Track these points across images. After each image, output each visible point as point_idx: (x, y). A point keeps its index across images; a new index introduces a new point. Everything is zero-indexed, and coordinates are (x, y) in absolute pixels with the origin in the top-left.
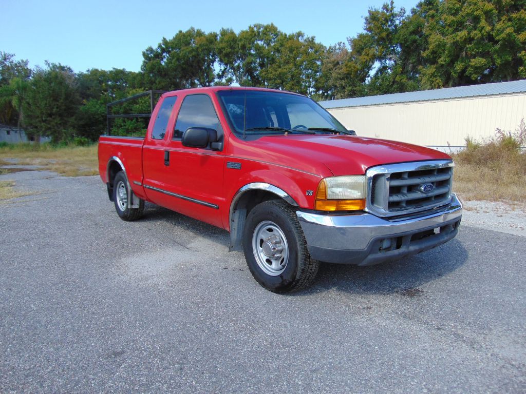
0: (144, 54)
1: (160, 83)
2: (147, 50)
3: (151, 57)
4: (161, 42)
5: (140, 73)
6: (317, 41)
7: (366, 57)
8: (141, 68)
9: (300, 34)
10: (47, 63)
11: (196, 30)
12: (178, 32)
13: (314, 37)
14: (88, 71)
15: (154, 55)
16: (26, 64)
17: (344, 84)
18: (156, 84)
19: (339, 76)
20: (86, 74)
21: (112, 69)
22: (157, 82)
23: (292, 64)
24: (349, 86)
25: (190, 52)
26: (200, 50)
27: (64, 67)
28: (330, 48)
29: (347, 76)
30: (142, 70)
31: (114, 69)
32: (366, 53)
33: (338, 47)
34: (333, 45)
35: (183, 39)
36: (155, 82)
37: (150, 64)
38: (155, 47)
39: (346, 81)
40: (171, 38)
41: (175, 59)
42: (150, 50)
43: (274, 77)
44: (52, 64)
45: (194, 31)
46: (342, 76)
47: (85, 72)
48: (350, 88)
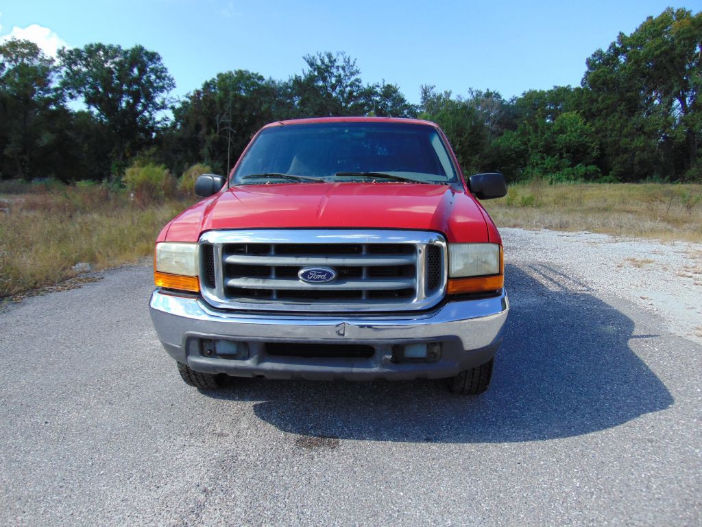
0: (588, 62)
1: (603, 101)
2: (594, 56)
3: (601, 66)
4: (616, 39)
5: (578, 89)
8: (582, 83)
10: (471, 91)
11: (675, 11)
12: (645, 20)
14: (523, 94)
15: (603, 61)
16: (448, 94)
18: (598, 102)
20: (520, 99)
21: (552, 88)
22: (600, 99)
25: (660, 46)
26: (676, 41)
27: (492, 93)
30: (583, 86)
31: (555, 87)
35: (653, 28)
36: (596, 101)
37: (592, 75)
38: (605, 50)
40: (633, 31)
41: (633, 61)
42: (599, 54)
44: (476, 91)
45: (673, 13)
47: (520, 96)
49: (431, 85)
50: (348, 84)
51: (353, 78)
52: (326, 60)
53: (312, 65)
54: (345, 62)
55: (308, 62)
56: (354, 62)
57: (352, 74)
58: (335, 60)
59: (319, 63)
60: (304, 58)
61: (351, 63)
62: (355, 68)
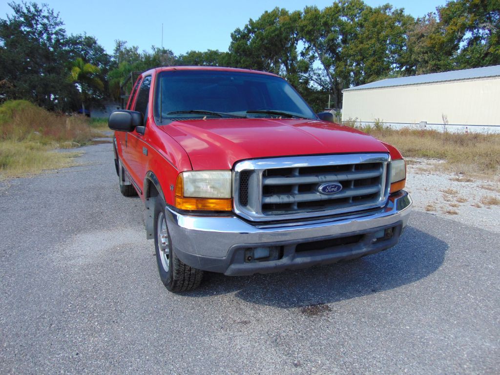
0: (232, 36)
1: (244, 62)
2: (235, 32)
3: (239, 38)
4: (248, 23)
5: (227, 53)
6: (406, 13)
7: (454, 28)
8: (229, 49)
9: (387, 7)
10: (153, 48)
11: (280, 10)
12: (264, 13)
13: (404, 9)
14: (187, 53)
15: (241, 36)
16: (136, 49)
17: (426, 58)
18: (241, 63)
19: (422, 50)
20: (185, 56)
21: (207, 51)
22: (242, 61)
23: (374, 39)
24: (433, 60)
25: (274, 31)
26: (282, 29)
27: (167, 51)
28: (418, 20)
29: (431, 49)
30: (230, 51)
31: (209, 50)
32: (454, 22)
33: (427, 17)
34: (421, 16)
35: (269, 19)
36: (240, 62)
37: (236, 45)
38: (242, 28)
39: (429, 54)
40: (257, 19)
41: (259, 38)
42: (238, 31)
43: (354, 53)
44: (157, 48)
45: (279, 11)
46: (425, 50)
47: (185, 54)
48: (434, 62)
49: (124, 40)
50: (53, 32)
51: (57, 28)
52: (32, 9)
53: (18, 11)
54: (49, 13)
55: (14, 8)
56: (58, 15)
57: (57, 24)
58: (41, 11)
59: (25, 11)
60: (9, 5)
61: (55, 15)
62: (58, 20)
